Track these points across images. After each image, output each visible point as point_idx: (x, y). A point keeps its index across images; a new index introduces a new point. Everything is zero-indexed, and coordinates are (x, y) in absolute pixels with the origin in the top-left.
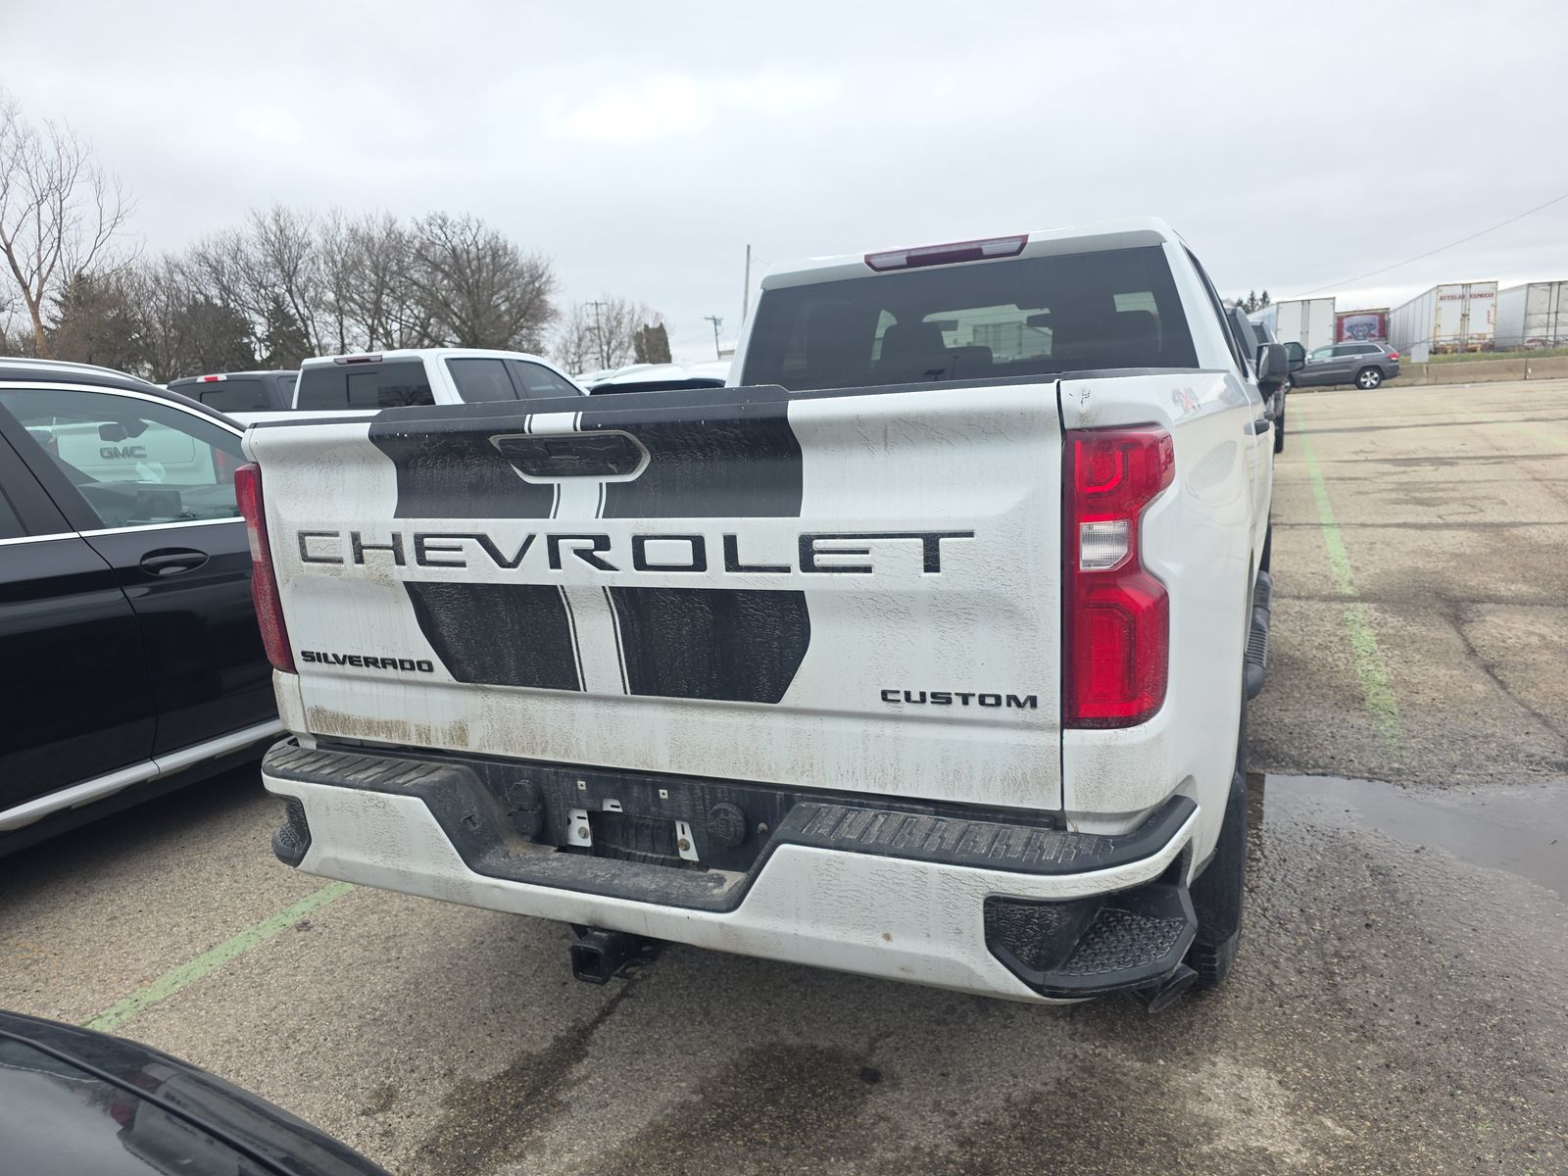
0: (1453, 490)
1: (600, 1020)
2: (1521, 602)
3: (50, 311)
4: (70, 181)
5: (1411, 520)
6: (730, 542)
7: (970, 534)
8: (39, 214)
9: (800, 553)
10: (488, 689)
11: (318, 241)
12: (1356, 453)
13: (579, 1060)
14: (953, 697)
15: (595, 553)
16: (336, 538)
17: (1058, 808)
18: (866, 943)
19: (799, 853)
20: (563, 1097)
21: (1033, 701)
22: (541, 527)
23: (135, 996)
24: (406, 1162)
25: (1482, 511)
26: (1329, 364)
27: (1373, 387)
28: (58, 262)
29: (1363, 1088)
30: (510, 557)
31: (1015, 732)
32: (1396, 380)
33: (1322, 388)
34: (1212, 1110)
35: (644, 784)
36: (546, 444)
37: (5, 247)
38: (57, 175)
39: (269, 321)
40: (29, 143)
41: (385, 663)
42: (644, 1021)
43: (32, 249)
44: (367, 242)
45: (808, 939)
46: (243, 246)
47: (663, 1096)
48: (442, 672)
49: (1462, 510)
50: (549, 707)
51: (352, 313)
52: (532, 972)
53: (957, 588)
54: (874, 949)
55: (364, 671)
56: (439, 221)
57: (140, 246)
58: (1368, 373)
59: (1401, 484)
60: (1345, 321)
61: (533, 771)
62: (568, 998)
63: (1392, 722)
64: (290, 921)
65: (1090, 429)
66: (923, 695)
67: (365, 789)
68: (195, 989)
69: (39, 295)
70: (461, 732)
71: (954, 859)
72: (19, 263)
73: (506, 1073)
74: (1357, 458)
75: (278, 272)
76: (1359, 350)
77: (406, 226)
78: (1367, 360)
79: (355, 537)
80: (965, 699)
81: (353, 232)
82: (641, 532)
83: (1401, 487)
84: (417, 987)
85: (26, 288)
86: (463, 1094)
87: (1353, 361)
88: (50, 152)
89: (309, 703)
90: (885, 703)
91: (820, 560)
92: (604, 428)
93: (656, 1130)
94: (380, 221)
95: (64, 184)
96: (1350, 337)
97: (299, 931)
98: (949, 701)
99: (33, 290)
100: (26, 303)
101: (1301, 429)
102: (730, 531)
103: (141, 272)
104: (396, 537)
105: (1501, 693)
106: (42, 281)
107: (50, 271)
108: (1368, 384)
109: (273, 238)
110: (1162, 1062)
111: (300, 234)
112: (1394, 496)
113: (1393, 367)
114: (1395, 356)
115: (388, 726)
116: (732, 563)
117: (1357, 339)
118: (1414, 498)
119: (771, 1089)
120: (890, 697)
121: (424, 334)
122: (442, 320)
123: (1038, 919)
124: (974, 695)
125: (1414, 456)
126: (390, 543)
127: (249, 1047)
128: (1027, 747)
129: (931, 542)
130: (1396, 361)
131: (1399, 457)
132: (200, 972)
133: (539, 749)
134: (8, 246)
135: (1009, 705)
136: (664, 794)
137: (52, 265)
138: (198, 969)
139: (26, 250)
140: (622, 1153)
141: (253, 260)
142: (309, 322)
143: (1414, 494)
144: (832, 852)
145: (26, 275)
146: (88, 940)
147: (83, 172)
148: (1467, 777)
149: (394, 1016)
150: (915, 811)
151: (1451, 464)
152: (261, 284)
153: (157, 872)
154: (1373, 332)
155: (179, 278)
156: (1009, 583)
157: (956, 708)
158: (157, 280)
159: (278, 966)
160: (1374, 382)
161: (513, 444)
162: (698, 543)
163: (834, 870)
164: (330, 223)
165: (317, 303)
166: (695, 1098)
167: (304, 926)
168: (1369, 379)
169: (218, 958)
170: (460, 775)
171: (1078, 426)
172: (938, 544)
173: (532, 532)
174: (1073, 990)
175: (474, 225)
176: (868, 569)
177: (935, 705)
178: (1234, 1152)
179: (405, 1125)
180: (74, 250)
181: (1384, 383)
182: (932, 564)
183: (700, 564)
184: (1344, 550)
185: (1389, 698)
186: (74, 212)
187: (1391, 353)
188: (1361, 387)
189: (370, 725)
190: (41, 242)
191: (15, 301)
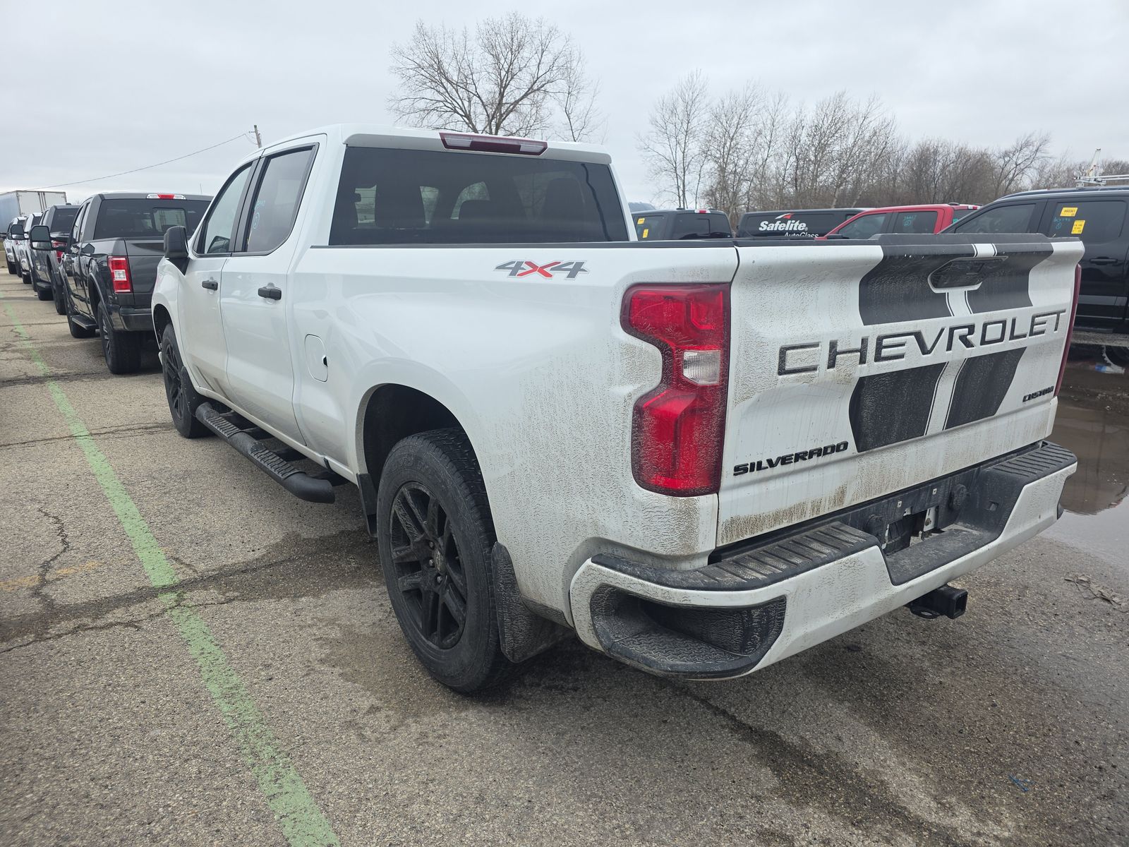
6: (1014, 322)
7: (1065, 311)
9: (1031, 326)
14: (1038, 393)
15: (967, 337)
16: (817, 348)
21: (1052, 388)
22: (946, 323)
30: (929, 346)
31: (1043, 406)
35: (928, 489)
41: (811, 454)
48: (851, 448)
55: (793, 466)
66: (1033, 395)
70: (842, 495)
79: (833, 345)
80: (1041, 393)
82: (987, 320)
89: (724, 520)
90: (1023, 403)
91: (1035, 329)
92: (1005, 254)
98: (1037, 396)
102: (1015, 316)
104: (864, 341)
116: (1012, 336)
120: (1026, 399)
126: (859, 347)
133: (885, 488)
135: (1048, 392)
136: (935, 490)
144: (1038, 481)
162: (1004, 324)
172: (1059, 316)
176: (1044, 332)
177: (1033, 399)
182: (1056, 327)
183: (1002, 338)
189: (777, 517)
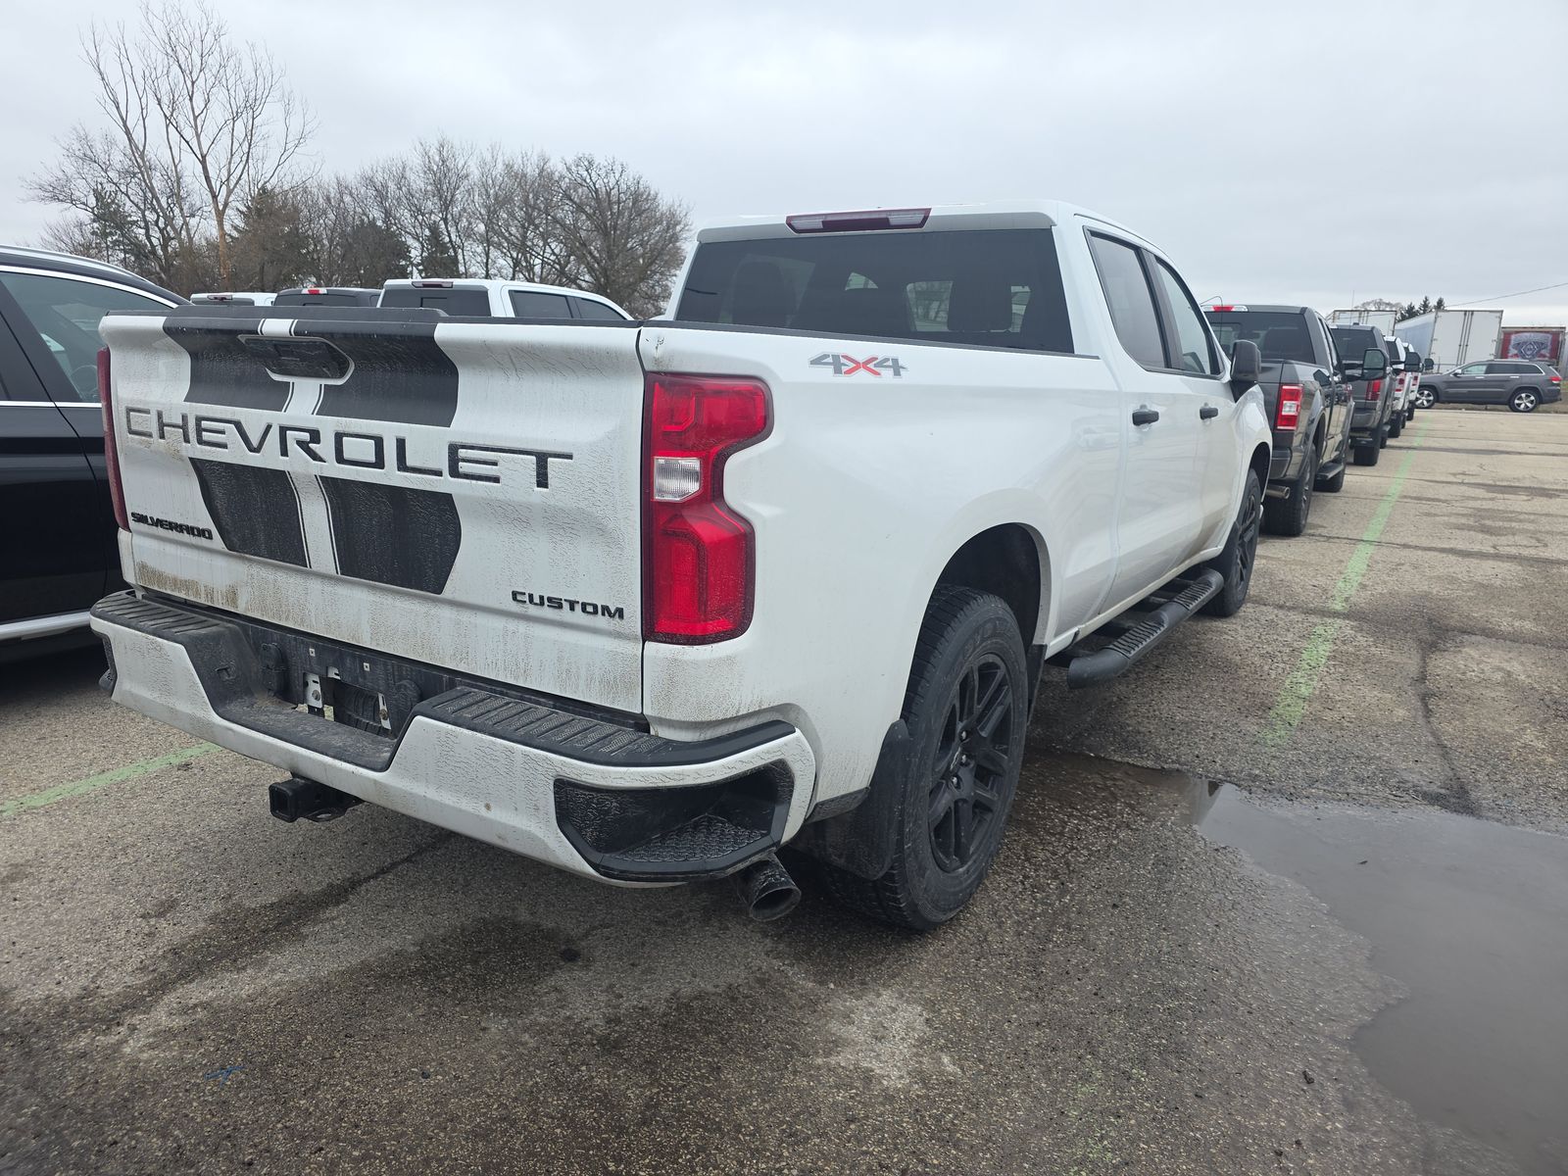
0: (1532, 522)
1: (375, 877)
2: (1516, 639)
3: (234, 219)
4: (263, 101)
5: (1461, 546)
6: (401, 444)
7: (570, 457)
8: (233, 130)
9: (449, 460)
10: (247, 558)
11: (475, 174)
12: (1454, 475)
13: (338, 904)
14: (563, 602)
15: (310, 445)
16: (149, 415)
17: (639, 711)
18: (472, 810)
19: (427, 724)
20: (304, 930)
21: (620, 612)
22: (276, 418)
23: (23, 800)
24: (151, 957)
25: (1546, 545)
26: (1481, 380)
27: (1527, 410)
28: (245, 175)
29: (1001, 1037)
30: (255, 443)
31: (609, 639)
32: (1556, 405)
33: (1471, 405)
34: (851, 1032)
35: (354, 657)
36: (275, 345)
37: (200, 157)
38: (253, 94)
39: (423, 246)
40: (231, 62)
42: (410, 883)
43: (224, 162)
44: (520, 178)
45: (434, 802)
46: (408, 174)
47: (386, 943)
48: (218, 542)
49: (1525, 543)
50: (292, 580)
51: (499, 246)
52: (344, 830)
53: (560, 504)
54: (478, 816)
55: (170, 534)
56: (586, 163)
57: (318, 166)
58: (1523, 395)
59: (1479, 510)
60: (1513, 337)
61: (281, 635)
62: (360, 855)
63: (1283, 733)
64: (176, 761)
65: (666, 373)
66: (542, 598)
67: (149, 633)
68: (71, 802)
69: (226, 205)
70: (233, 595)
71: (534, 743)
72: (212, 174)
73: (272, 905)
74: (1455, 480)
75: (436, 200)
76: (1517, 369)
77: (556, 166)
78: (1524, 381)
79: (160, 415)
80: (572, 605)
81: (509, 167)
82: (341, 430)
83: (1479, 514)
84: (245, 827)
85: (215, 197)
86: (229, 915)
87: (1508, 380)
88: (249, 75)
89: (137, 560)
90: (515, 603)
91: (464, 467)
92: (309, 334)
93: (365, 967)
94: (535, 159)
95: (258, 103)
96: (1516, 355)
97: (179, 769)
98: (560, 606)
99: (221, 199)
100: (213, 211)
101: (1415, 444)
102: (401, 435)
103: (315, 190)
104: (184, 418)
105: (1421, 721)
106: (230, 192)
107: (237, 183)
108: (1522, 406)
109: (435, 168)
110: (832, 986)
111: (460, 166)
112: (1463, 521)
113: (1552, 390)
114: (1557, 379)
115: (187, 585)
116: (402, 465)
117: (1523, 357)
118: (1483, 525)
119: (480, 953)
120: (519, 597)
121: (562, 273)
122: (580, 259)
123: (596, 804)
124: (578, 602)
125: (1517, 484)
126: (180, 422)
127: (86, 853)
128: (617, 653)
129: (542, 458)
130: (1558, 385)
131: (1498, 483)
132: (82, 790)
133: (284, 616)
134: (204, 157)
135: (603, 614)
136: (366, 665)
137: (240, 179)
138: (83, 787)
139: (217, 160)
140: (325, 980)
141: (414, 187)
142: (460, 251)
143: (1483, 522)
144: (450, 726)
145: (216, 185)
146: (13, 753)
147: (276, 94)
148: (1321, 792)
149: (212, 847)
150: (539, 703)
151: (1550, 496)
152: (419, 210)
153: (97, 708)
154: (1543, 352)
155: (347, 199)
156: (598, 503)
157: (565, 614)
158: (328, 199)
159: (147, 794)
160: (1529, 405)
161: (255, 344)
162: (379, 442)
163: (451, 743)
164: (489, 158)
165: (469, 233)
166: (412, 949)
167: (187, 766)
168: (1524, 402)
169: (102, 782)
170: (227, 632)
171: (655, 369)
172: (546, 463)
173: (270, 421)
174: (622, 872)
175: (618, 169)
176: (496, 480)
177: (551, 609)
178: (843, 1068)
179: (170, 929)
180: (260, 165)
181: (1542, 407)
182: (542, 481)
183: (379, 463)
184: (1365, 567)
185: (1298, 711)
186: (264, 130)
187: (1551, 376)
188: (1515, 409)
190: (232, 155)
191: (205, 209)
